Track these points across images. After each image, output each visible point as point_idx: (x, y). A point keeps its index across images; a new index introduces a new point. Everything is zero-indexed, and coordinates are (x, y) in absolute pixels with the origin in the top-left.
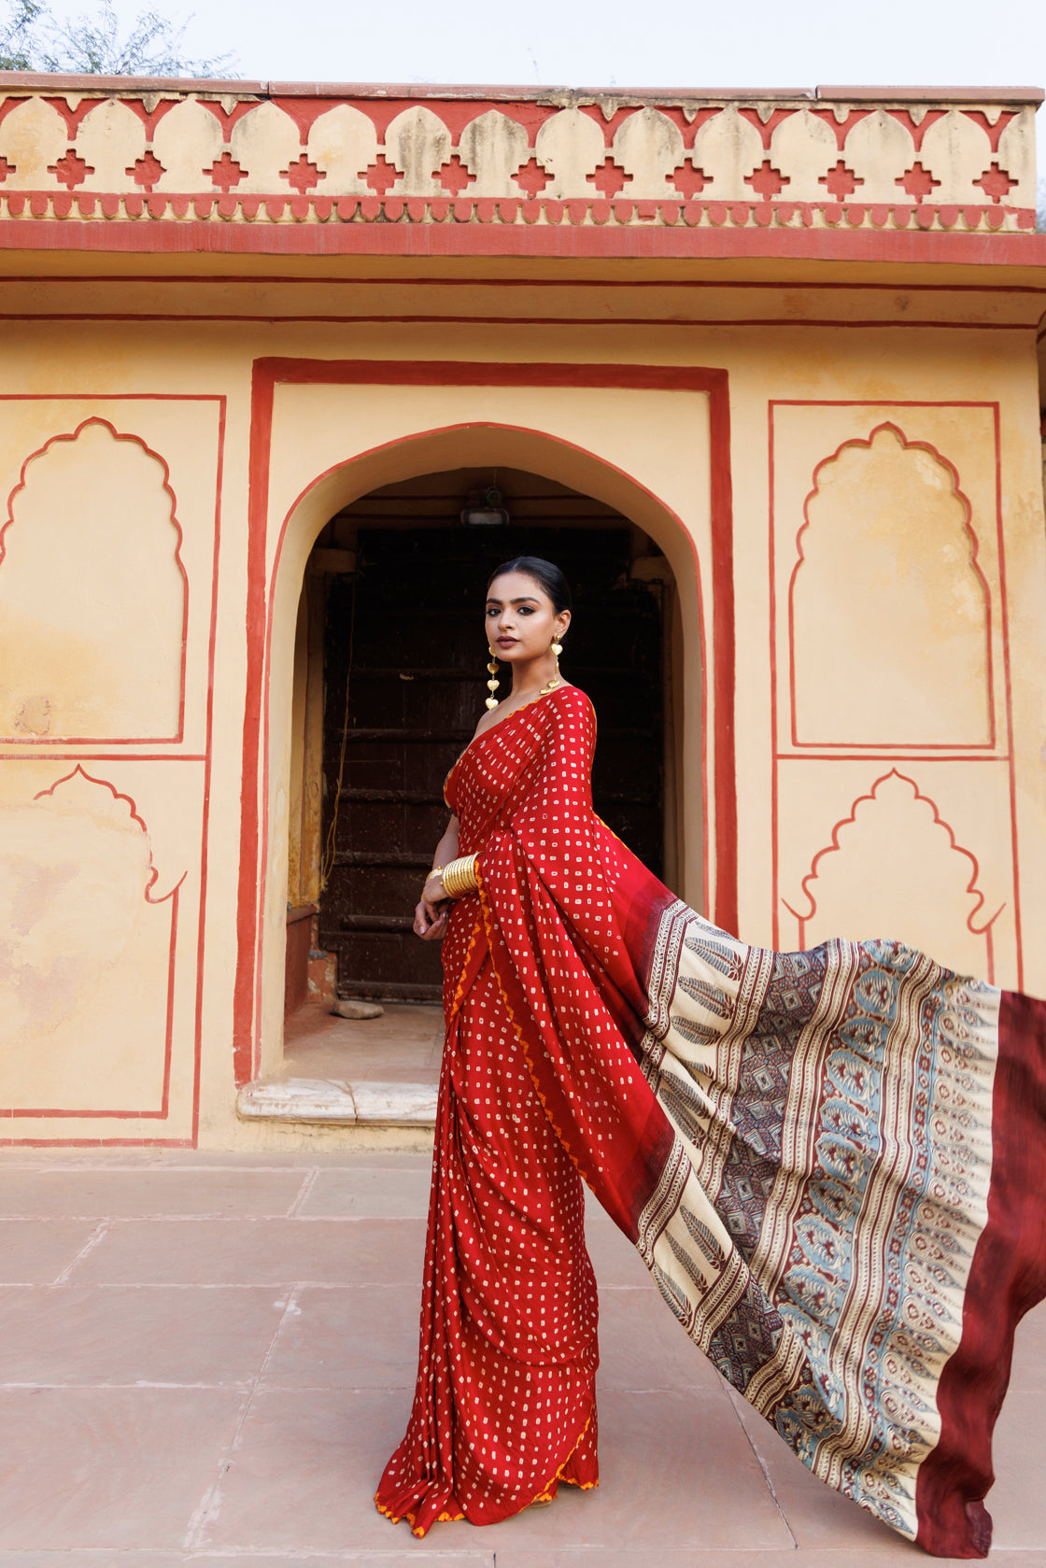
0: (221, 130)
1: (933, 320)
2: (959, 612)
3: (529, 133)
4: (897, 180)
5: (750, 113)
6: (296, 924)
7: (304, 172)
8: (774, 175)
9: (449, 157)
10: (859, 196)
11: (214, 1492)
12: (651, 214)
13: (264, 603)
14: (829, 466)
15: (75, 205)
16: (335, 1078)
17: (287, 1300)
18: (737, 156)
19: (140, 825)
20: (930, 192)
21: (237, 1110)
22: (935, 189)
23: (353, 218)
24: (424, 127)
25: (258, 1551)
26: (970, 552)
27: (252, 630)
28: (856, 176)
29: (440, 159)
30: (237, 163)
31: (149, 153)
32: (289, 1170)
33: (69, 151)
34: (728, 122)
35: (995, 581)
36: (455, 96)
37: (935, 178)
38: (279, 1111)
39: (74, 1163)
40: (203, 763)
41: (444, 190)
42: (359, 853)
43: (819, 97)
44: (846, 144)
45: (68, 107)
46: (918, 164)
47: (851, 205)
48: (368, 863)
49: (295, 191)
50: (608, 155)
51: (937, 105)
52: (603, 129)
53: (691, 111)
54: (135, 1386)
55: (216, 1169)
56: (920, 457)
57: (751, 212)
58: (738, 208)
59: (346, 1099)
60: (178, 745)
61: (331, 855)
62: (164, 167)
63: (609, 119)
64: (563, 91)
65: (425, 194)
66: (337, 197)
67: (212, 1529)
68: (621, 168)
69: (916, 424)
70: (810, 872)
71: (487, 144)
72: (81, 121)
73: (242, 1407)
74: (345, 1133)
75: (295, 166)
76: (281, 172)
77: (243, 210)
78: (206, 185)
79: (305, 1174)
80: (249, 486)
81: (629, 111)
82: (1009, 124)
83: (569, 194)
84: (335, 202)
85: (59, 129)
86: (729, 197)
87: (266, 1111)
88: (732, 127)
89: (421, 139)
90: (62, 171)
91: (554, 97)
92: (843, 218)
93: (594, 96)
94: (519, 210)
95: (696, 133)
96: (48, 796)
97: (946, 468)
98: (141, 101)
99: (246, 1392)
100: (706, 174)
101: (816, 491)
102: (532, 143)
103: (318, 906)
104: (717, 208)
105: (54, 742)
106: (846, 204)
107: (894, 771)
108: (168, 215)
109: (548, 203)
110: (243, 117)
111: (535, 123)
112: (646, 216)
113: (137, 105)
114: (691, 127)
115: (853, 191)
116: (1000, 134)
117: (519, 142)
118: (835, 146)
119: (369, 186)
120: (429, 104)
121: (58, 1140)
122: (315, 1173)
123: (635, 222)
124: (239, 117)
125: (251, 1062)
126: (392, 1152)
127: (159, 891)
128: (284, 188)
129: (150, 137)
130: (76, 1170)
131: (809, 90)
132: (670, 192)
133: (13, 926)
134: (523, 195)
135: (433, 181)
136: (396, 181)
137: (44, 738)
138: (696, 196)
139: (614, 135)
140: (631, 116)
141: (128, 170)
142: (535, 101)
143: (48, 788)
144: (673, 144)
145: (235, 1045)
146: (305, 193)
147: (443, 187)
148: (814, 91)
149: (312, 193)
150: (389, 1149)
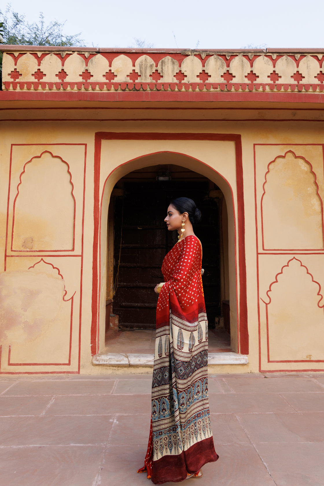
0: (85, 63)
1: (303, 119)
2: (313, 208)
3: (179, 63)
4: (291, 76)
5: (246, 56)
6: (107, 306)
7: (110, 75)
8: (254, 75)
9: (155, 70)
10: (280, 81)
11: (98, 476)
12: (217, 87)
13: (99, 208)
14: (273, 164)
15: (40, 86)
16: (122, 353)
17: (114, 419)
18: (243, 70)
19: (61, 277)
20: (301, 80)
21: (92, 363)
22: (303, 79)
23: (125, 89)
24: (147, 61)
26: (316, 190)
27: (95, 216)
28: (279, 75)
29: (152, 71)
30: (90, 73)
31: (63, 70)
32: (109, 380)
33: (38, 69)
34: (239, 59)
36: (156, 52)
37: (303, 76)
38: (105, 363)
39: (42, 379)
40: (81, 257)
41: (153, 80)
42: (125, 283)
43: (267, 51)
44: (276, 66)
45: (38, 56)
46: (298, 72)
47: (278, 84)
48: (128, 286)
49: (108, 81)
50: (203, 69)
51: (303, 53)
52: (202, 62)
53: (228, 56)
54: (70, 445)
55: (86, 380)
56: (300, 161)
57: (247, 87)
58: (243, 85)
59: (126, 359)
60: (73, 252)
61: (117, 284)
62: (68, 74)
63: (203, 59)
64: (189, 50)
65: (148, 82)
68: (207, 73)
69: (299, 151)
70: (269, 289)
71: (166, 67)
72: (42, 60)
73: (104, 451)
74: (126, 369)
75: (107, 74)
76: (103, 75)
77: (92, 87)
78: (80, 80)
79: (114, 381)
80: (94, 171)
81: (209, 56)
83: (192, 81)
84: (120, 84)
85: (35, 63)
86: (240, 82)
87: (101, 363)
88: (241, 61)
89: (146, 65)
90: (36, 75)
91: (187, 52)
92: (275, 88)
93: (199, 52)
94: (176, 86)
95: (230, 63)
96: (32, 268)
97: (308, 164)
98: (60, 54)
99: (104, 447)
100: (233, 75)
101: (268, 172)
102: (180, 66)
103: (112, 300)
104: (237, 85)
105: (34, 251)
106: (276, 84)
107: (294, 258)
108: (69, 89)
109: (185, 84)
110: (91, 59)
111: (181, 60)
112: (215, 88)
114: (228, 61)
115: (278, 80)
116: (322, 62)
117: (176, 66)
118: (272, 66)
119: (130, 79)
120: (148, 54)
121: (36, 372)
122: (117, 381)
123: (212, 90)
124: (90, 59)
125: (96, 348)
126: (140, 374)
127: (67, 297)
128: (104, 80)
129: (63, 65)
130: (43, 381)
131: (264, 50)
132: (222, 81)
133: (22, 309)
134: (177, 82)
135: (150, 78)
136: (138, 78)
137: (31, 250)
138: (230, 82)
139: (205, 63)
140: (210, 58)
141: (56, 75)
142: (181, 53)
143: (33, 266)
144: (223, 66)
145: (91, 343)
146: (110, 82)
147: (153, 79)
148: (266, 50)
149: (113, 82)
150: (139, 373)
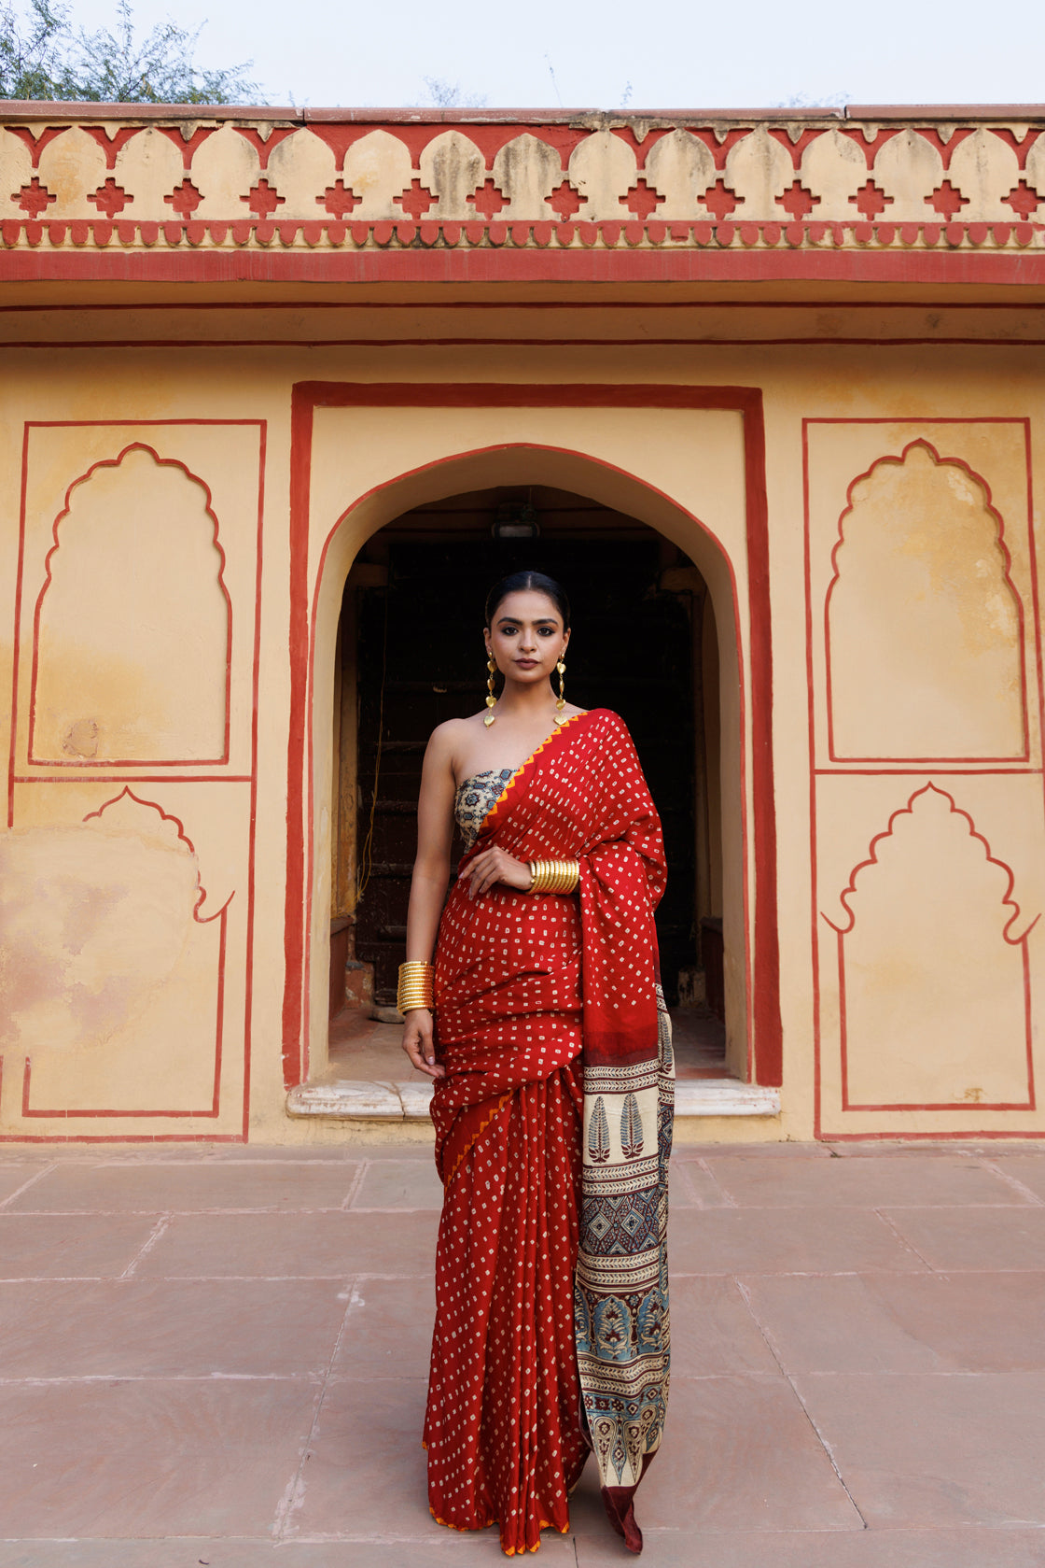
0: (258, 157)
1: (965, 337)
2: (992, 626)
3: (561, 156)
4: (926, 198)
5: (780, 133)
6: (337, 936)
7: (340, 197)
8: (804, 194)
9: (483, 181)
10: (890, 214)
11: (296, 1480)
12: (684, 235)
13: (307, 625)
14: (863, 484)
15: (115, 233)
16: (381, 1079)
17: (350, 1292)
18: (768, 177)
19: (187, 846)
20: (959, 210)
21: (287, 1109)
22: (964, 207)
23: (388, 242)
24: (458, 152)
25: (345, 1538)
26: (1003, 567)
27: (295, 652)
28: (886, 195)
29: (474, 182)
30: (275, 190)
31: (187, 181)
32: (340, 1163)
33: (108, 180)
34: (758, 143)
35: (1028, 596)
36: (488, 120)
37: (964, 196)
38: (329, 1110)
39: (128, 1157)
40: (248, 784)
41: (479, 214)
42: (395, 865)
43: (848, 116)
44: (876, 163)
45: (107, 137)
46: (947, 182)
47: (882, 223)
49: (332, 217)
50: (640, 177)
51: (965, 122)
52: (635, 150)
53: (722, 133)
54: (210, 1377)
55: (268, 1162)
56: (952, 473)
57: (782, 232)
58: (770, 228)
59: (393, 1099)
60: (224, 766)
61: (367, 867)
62: (203, 195)
63: (641, 141)
64: (595, 113)
65: (461, 218)
66: (373, 222)
67: (298, 1516)
68: (654, 190)
69: (948, 441)
70: (849, 886)
71: (521, 168)
72: (119, 150)
73: (316, 1397)
74: (393, 1128)
75: (330, 192)
76: (317, 198)
77: (280, 235)
78: (244, 212)
79: (355, 1167)
80: (290, 509)
81: (659, 133)
82: (1036, 142)
83: (603, 215)
84: (371, 226)
85: (98, 159)
86: (761, 217)
87: (314, 1110)
88: (763, 148)
89: (455, 162)
90: (102, 199)
91: (586, 119)
92: (874, 236)
93: (625, 118)
94: (553, 232)
95: (727, 154)
96: (97, 817)
97: (978, 484)
98: (178, 129)
99: (319, 1383)
100: (738, 195)
101: (850, 508)
102: (565, 166)
103: (354, 917)
104: (749, 228)
105: (102, 764)
106: (876, 223)
107: (930, 784)
108: (207, 242)
109: (581, 225)
110: (279, 144)
111: (568, 145)
112: (679, 237)
113: (175, 133)
114: (722, 148)
115: (882, 210)
116: (1027, 151)
117: (552, 164)
118: (865, 165)
119: (405, 211)
120: (462, 128)
121: (112, 1137)
122: (365, 1165)
123: (668, 243)
124: (275, 144)
125: (299, 1067)
127: (207, 910)
128: (320, 213)
129: (188, 165)
130: (132, 1164)
131: (838, 110)
132: (702, 213)
133: (65, 946)
134: (557, 217)
135: (467, 204)
136: (431, 205)
137: (92, 760)
138: (728, 216)
139: (645, 157)
140: (662, 138)
141: (167, 197)
142: (567, 124)
143: (97, 810)
144: (704, 165)
145: (284, 1052)
146: (341, 218)
147: (478, 210)
148: (843, 110)
149: (348, 218)
